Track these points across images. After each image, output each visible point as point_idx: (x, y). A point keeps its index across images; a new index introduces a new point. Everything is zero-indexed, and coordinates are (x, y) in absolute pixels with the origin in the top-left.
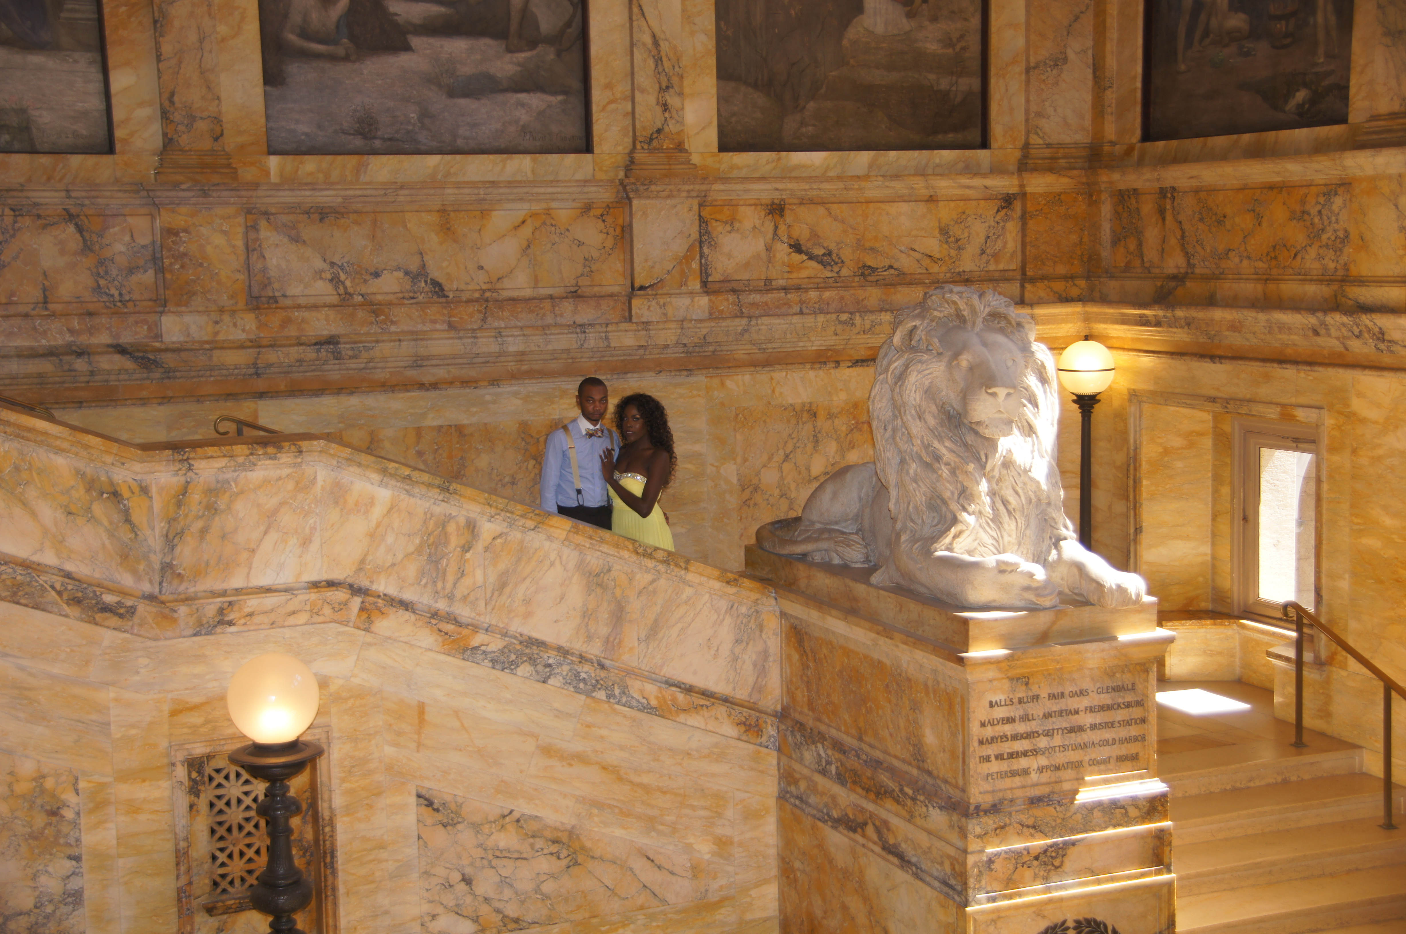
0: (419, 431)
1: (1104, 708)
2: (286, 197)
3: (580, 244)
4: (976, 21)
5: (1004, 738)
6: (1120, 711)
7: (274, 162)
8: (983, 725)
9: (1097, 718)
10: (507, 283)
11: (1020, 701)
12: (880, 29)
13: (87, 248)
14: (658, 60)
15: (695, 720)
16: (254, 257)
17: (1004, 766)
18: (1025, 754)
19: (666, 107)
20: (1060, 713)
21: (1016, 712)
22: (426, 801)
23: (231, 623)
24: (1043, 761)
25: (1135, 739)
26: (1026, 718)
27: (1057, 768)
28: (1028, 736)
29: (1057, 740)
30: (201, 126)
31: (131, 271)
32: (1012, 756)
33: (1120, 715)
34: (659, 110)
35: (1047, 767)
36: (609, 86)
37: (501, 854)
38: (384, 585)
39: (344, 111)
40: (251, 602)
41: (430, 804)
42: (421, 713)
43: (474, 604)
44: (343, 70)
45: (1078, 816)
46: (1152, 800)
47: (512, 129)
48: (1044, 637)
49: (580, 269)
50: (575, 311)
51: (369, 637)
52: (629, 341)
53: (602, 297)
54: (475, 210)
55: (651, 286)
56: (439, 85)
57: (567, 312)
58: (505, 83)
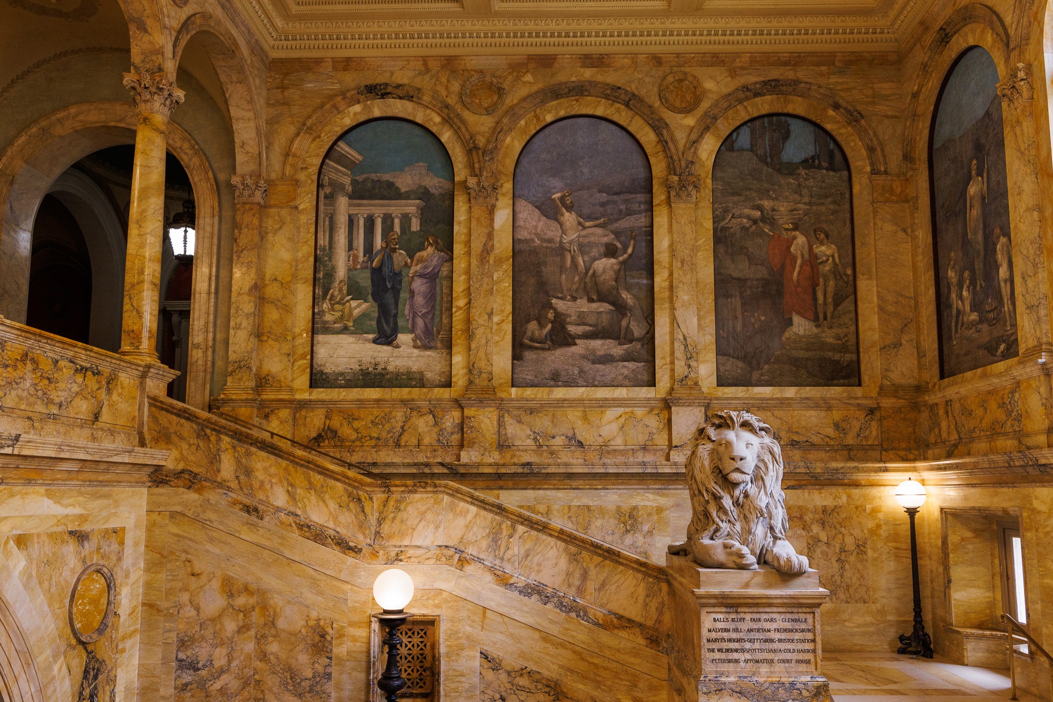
0: (569, 507)
1: (785, 630)
2: (516, 404)
3: (647, 426)
4: (853, 328)
5: (723, 640)
6: (797, 634)
7: (514, 390)
8: (710, 631)
9: (783, 636)
10: (612, 443)
11: (733, 620)
12: (801, 332)
13: (436, 424)
14: (686, 346)
15: (623, 634)
16: (501, 429)
17: (723, 656)
18: (736, 651)
19: (689, 366)
20: (758, 630)
21: (731, 626)
22: (485, 656)
23: (401, 560)
24: (748, 656)
25: (808, 651)
26: (736, 630)
27: (757, 662)
28: (738, 640)
29: (757, 645)
30: (484, 375)
31: (452, 434)
32: (727, 650)
33: (797, 636)
34: (686, 367)
35: (751, 660)
36: (663, 358)
37: (522, 689)
38: (471, 550)
39: (547, 370)
40: (411, 552)
41: (486, 658)
42: (484, 613)
43: (513, 563)
44: (547, 353)
45: (769, 691)
46: (818, 688)
47: (620, 377)
48: (747, 585)
49: (647, 437)
50: (644, 456)
51: (461, 573)
52: (667, 470)
53: (657, 450)
54: (598, 411)
55: (680, 446)
56: (588, 359)
57: (640, 456)
58: (617, 358)
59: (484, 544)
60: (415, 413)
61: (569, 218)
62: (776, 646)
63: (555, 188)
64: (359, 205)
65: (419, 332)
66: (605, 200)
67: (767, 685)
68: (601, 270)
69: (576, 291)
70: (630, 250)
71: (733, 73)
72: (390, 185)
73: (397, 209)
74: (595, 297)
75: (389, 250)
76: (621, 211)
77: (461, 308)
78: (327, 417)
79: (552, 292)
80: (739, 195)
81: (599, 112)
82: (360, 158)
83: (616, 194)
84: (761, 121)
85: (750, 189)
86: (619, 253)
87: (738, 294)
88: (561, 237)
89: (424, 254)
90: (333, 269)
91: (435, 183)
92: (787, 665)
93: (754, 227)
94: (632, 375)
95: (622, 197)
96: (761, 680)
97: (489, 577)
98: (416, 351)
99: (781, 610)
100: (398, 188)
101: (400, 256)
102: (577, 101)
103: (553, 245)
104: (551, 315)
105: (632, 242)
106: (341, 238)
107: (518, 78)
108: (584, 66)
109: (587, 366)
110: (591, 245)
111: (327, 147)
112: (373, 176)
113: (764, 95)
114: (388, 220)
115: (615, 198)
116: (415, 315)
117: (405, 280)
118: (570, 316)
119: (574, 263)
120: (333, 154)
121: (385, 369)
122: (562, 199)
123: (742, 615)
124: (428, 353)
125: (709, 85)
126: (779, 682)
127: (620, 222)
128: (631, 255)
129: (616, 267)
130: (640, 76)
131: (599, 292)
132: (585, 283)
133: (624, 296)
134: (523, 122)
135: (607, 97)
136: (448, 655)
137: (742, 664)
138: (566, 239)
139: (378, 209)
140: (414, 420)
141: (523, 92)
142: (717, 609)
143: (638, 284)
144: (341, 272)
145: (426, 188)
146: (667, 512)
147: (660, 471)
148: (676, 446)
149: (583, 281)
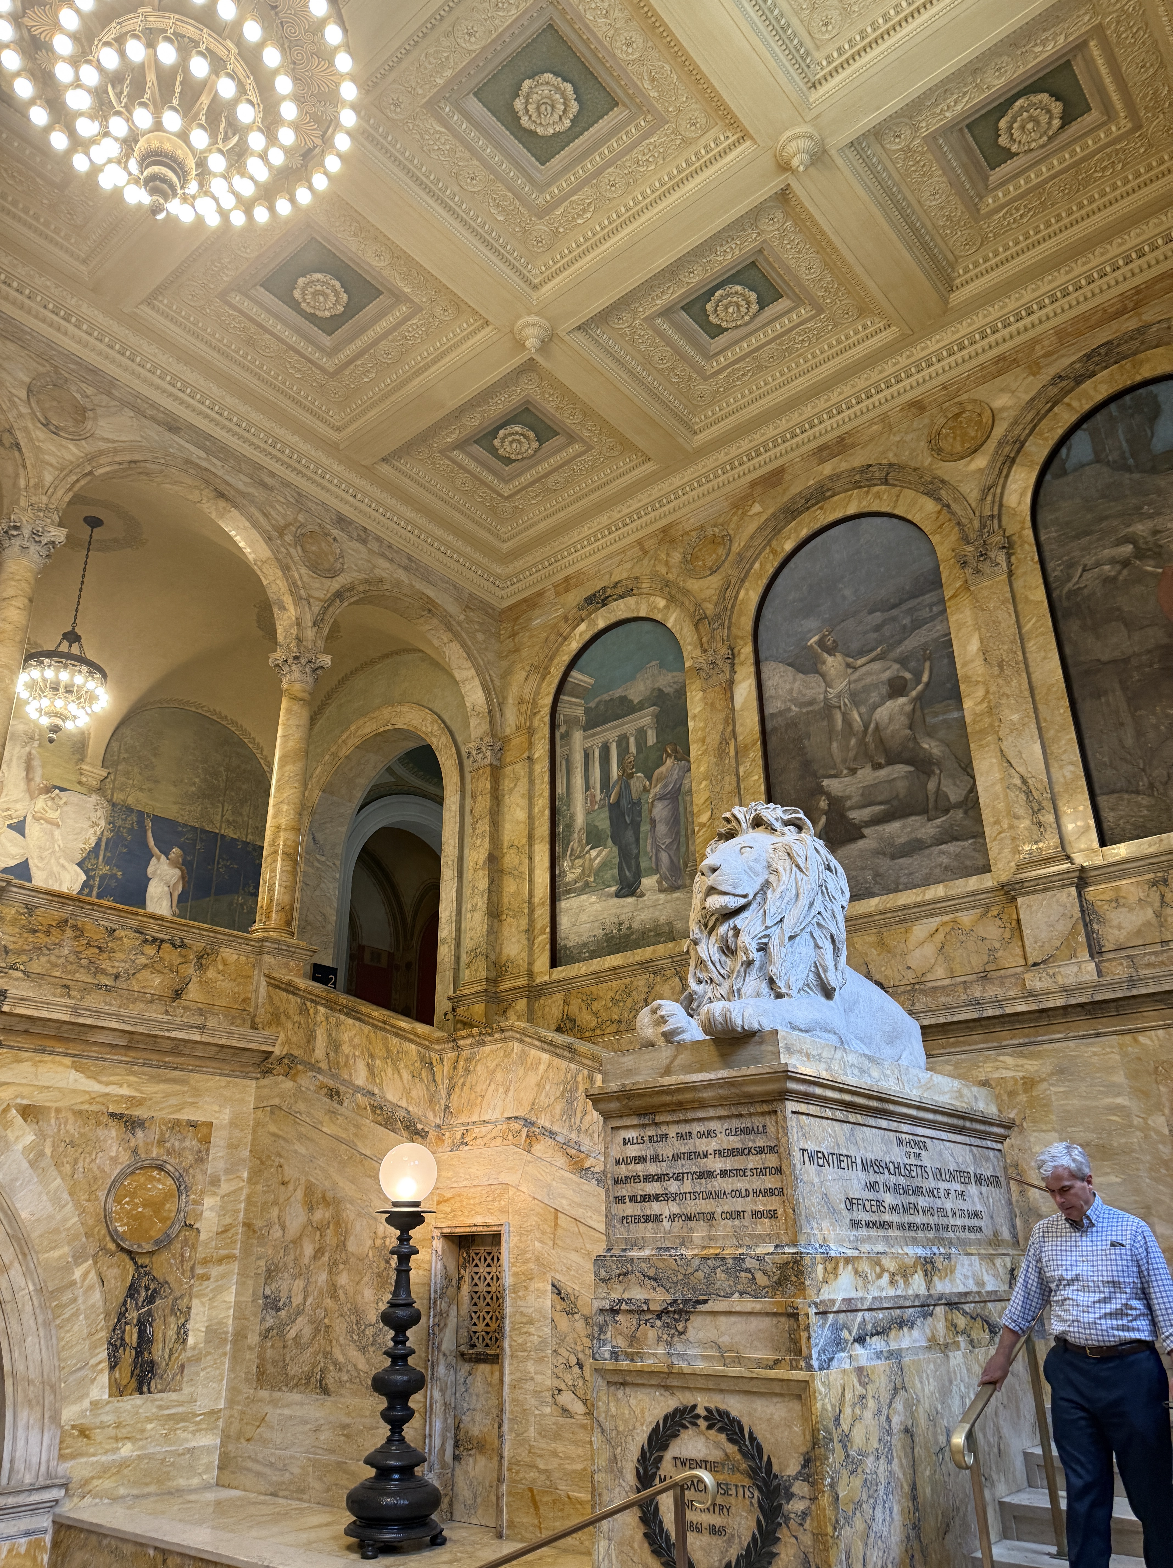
1: (733, 1152)
3: (984, 939)
5: (636, 1178)
6: (751, 1157)
8: (618, 1163)
9: (728, 1164)
10: (929, 977)
11: (650, 1139)
14: (1028, 793)
17: (637, 1209)
18: (657, 1198)
19: (1040, 825)
20: (689, 1155)
21: (647, 1151)
22: (557, 1290)
23: (466, 1144)
24: (674, 1208)
25: (771, 1192)
26: (656, 1158)
27: (689, 1218)
28: (659, 1178)
29: (688, 1186)
32: (646, 1198)
33: (752, 1162)
34: (1033, 828)
35: (678, 1216)
38: (544, 1121)
40: (477, 1131)
41: (559, 1294)
42: (556, 1218)
43: (591, 1136)
45: (700, 1274)
46: (783, 1267)
47: (937, 870)
48: (667, 1072)
49: (986, 958)
50: (984, 991)
51: (529, 1157)
52: (1021, 1008)
53: (1006, 977)
54: (900, 928)
55: (1043, 962)
56: (884, 854)
57: (977, 992)
58: (929, 842)
59: (558, 1110)
60: (658, 979)
61: (833, 663)
62: (719, 1184)
63: (810, 631)
64: (594, 735)
65: (664, 869)
66: (879, 621)
67: (696, 1262)
68: (886, 719)
69: (855, 759)
70: (925, 678)
71: (1034, 368)
72: (623, 699)
73: (629, 726)
74: (883, 761)
75: (626, 776)
76: (904, 627)
77: (704, 825)
78: (566, 1003)
79: (821, 772)
80: (1087, 533)
81: (851, 510)
82: (592, 681)
83: (894, 606)
84: (1104, 412)
85: (1106, 518)
86: (909, 686)
87: (1117, 686)
88: (826, 691)
89: (663, 769)
90: (572, 817)
91: (666, 681)
92: (737, 1222)
93: (1125, 572)
94: (955, 864)
95: (904, 607)
96: (689, 1253)
97: (561, 1161)
98: (662, 896)
99: (722, 1112)
100: (631, 701)
101: (638, 781)
102: (821, 508)
104: (823, 804)
105: (927, 664)
106: (578, 780)
107: (744, 514)
108: (823, 461)
109: (885, 864)
110: (866, 689)
111: (556, 681)
112: (606, 697)
113: (1093, 374)
114: (623, 741)
115: (894, 612)
116: (658, 849)
117: (645, 807)
118: (849, 798)
119: (847, 722)
120: (567, 687)
121: (630, 927)
122: (821, 643)
123: (664, 1129)
124: (676, 895)
125: (1001, 401)
126: (717, 1257)
127: (907, 642)
128: (927, 684)
129: (908, 708)
130: (898, 438)
131: (886, 752)
132: (866, 744)
133: (926, 746)
134: (757, 565)
135: (857, 486)
136: (515, 1289)
137: (666, 1224)
138: (832, 693)
139: (610, 733)
140: (657, 988)
141: (751, 527)
142: (627, 1121)
143: (945, 721)
144: (580, 820)
145: (660, 690)
146: (1044, 1085)
147: (1008, 1010)
148: (1035, 964)
149: (862, 743)
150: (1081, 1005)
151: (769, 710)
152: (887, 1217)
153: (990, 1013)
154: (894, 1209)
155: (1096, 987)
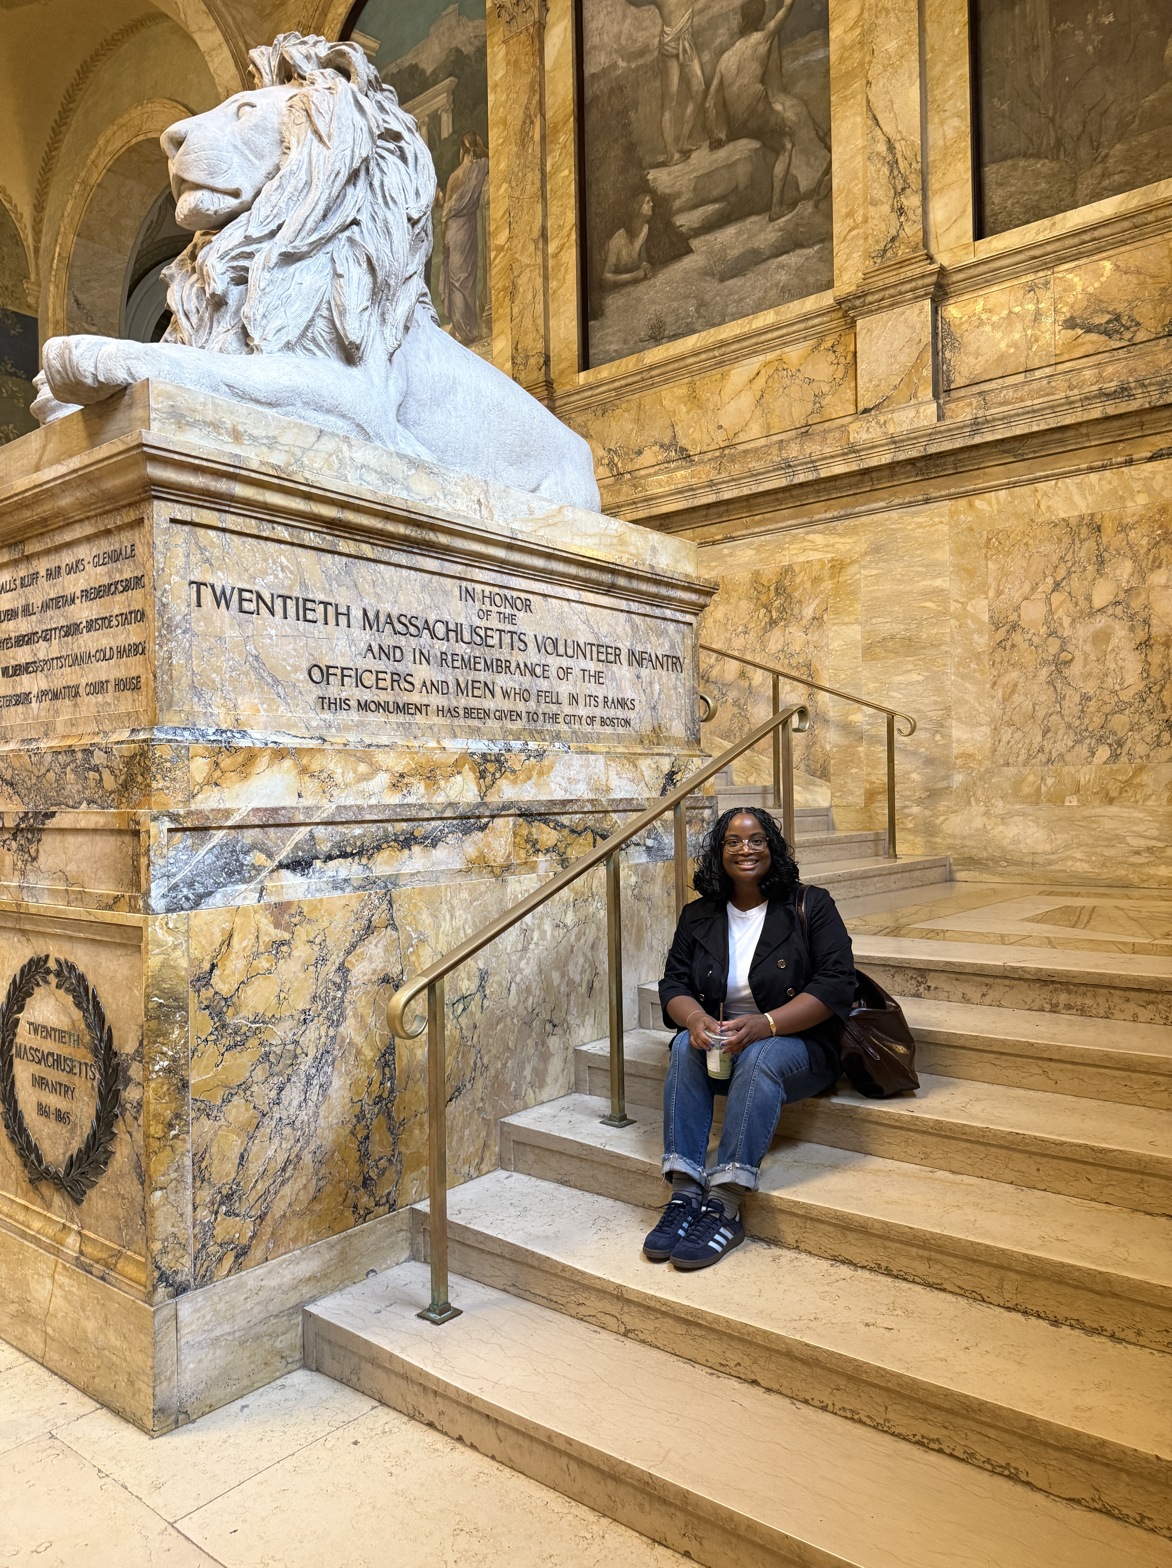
1: (99, 592)
3: (811, 382)
5: (8, 642)
6: (117, 598)
7: (583, 375)
9: (94, 610)
10: (742, 437)
11: (22, 582)
14: (893, 164)
17: (9, 687)
18: (27, 668)
19: (901, 211)
20: (58, 602)
21: (18, 600)
24: (42, 682)
25: (136, 650)
26: (27, 611)
27: (56, 696)
28: (29, 639)
29: (55, 648)
30: (533, 362)
32: (17, 670)
33: (118, 604)
34: (894, 217)
35: (46, 694)
39: (642, 323)
44: (642, 287)
45: (51, 776)
46: (130, 761)
47: (772, 291)
49: (810, 407)
50: (799, 450)
52: (839, 469)
53: (830, 431)
54: (716, 374)
55: (876, 407)
56: (713, 275)
57: (793, 451)
58: (767, 253)
62: (87, 642)
67: (51, 758)
68: (734, 68)
69: (690, 136)
72: (413, 71)
74: (723, 136)
77: (501, 249)
79: (648, 159)
82: (376, 45)
86: (767, 13)
88: (663, 32)
92: (99, 698)
94: (795, 279)
96: (45, 745)
99: (88, 529)
100: (423, 72)
103: (648, 58)
104: (646, 208)
110: (713, 23)
116: (450, 289)
118: (678, 195)
119: (685, 79)
123: (34, 565)
126: (68, 750)
128: (790, 8)
131: (729, 121)
132: (705, 112)
133: (778, 107)
137: (34, 705)
143: (804, 66)
145: (458, 50)
146: (854, 568)
147: (823, 474)
148: (866, 411)
149: (701, 110)
150: (912, 462)
151: (590, 69)
152: (416, 698)
153: (801, 478)
154: (431, 687)
155: (932, 435)
